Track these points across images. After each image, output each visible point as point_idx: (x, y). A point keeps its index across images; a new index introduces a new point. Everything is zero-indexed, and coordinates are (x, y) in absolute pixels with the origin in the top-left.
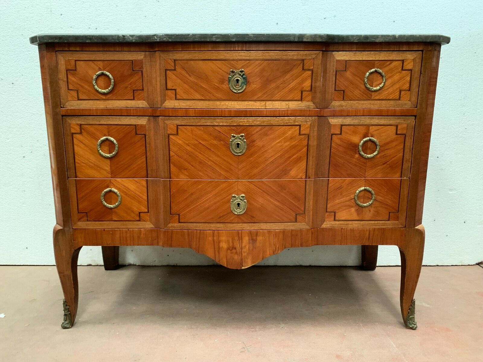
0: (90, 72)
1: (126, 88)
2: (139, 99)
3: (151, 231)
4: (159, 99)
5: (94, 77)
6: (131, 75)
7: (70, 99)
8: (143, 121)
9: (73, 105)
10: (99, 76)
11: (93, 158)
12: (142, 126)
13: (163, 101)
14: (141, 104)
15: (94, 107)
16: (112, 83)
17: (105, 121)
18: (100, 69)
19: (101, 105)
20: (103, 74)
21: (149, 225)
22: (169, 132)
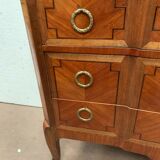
0: (68, 9)
1: (105, 27)
2: (118, 39)
3: (114, 138)
4: (141, 39)
5: (73, 15)
6: (113, 13)
7: (49, 36)
8: (119, 59)
9: (52, 42)
10: (78, 14)
11: (71, 87)
12: (116, 64)
13: (145, 43)
14: (120, 43)
15: (72, 46)
16: (91, 22)
17: (81, 58)
18: (79, 7)
19: (78, 43)
20: (81, 12)
21: (113, 135)
22: (146, 72)
